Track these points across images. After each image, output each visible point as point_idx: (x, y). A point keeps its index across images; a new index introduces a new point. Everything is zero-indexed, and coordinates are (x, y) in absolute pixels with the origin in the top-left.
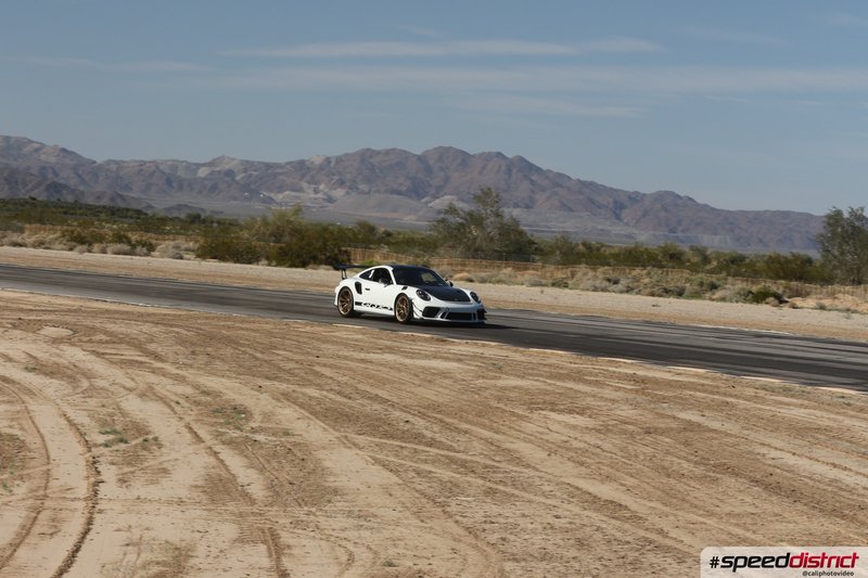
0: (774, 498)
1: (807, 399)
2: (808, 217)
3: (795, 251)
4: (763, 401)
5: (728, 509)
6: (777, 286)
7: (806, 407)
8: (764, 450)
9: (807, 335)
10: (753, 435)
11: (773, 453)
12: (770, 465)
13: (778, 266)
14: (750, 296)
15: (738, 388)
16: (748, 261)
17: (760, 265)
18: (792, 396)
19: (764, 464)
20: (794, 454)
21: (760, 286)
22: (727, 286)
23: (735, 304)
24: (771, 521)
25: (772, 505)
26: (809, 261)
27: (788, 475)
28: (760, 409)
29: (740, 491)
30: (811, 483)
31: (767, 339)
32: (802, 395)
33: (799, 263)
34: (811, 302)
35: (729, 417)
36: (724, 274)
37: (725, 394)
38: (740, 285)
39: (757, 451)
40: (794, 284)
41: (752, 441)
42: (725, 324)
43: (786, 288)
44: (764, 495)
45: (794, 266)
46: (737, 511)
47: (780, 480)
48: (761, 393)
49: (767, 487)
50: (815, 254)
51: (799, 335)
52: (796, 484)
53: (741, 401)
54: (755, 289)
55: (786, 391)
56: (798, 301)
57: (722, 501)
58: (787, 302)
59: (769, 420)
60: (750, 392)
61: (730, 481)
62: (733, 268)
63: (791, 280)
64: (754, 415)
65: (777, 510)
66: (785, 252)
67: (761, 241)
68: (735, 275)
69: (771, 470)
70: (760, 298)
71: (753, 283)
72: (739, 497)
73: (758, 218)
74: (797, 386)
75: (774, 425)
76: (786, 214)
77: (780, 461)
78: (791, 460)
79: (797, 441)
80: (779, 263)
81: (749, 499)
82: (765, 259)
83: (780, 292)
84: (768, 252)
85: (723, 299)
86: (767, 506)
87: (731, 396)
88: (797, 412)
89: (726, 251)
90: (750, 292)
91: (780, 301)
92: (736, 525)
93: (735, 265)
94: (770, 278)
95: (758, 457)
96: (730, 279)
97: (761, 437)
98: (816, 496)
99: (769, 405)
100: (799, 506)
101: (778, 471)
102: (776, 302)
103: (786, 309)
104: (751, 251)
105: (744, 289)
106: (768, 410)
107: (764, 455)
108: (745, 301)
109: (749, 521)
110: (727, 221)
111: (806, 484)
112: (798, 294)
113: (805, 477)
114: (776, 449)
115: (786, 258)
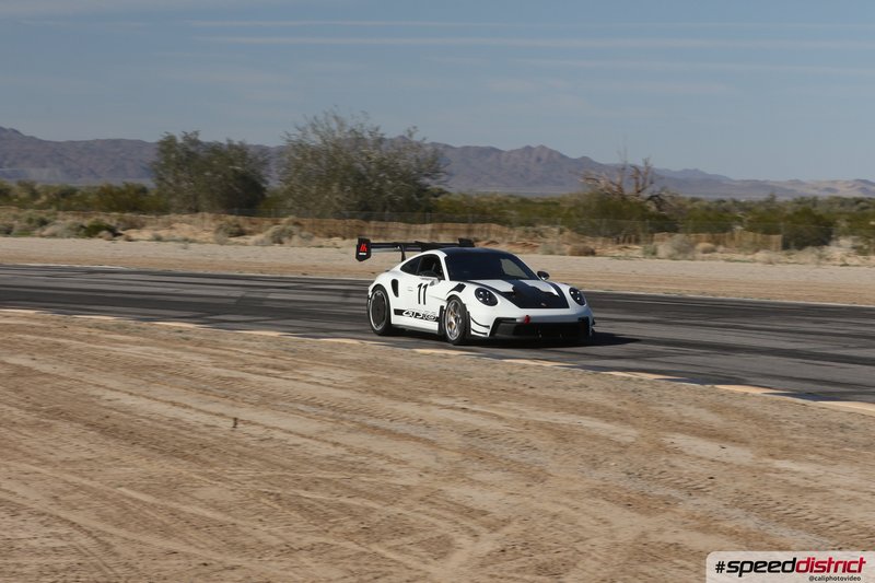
0: (111, 442)
1: (145, 336)
2: (140, 145)
3: (129, 181)
4: (98, 340)
5: (63, 456)
6: (111, 219)
7: (142, 344)
8: (99, 392)
9: (142, 268)
10: (86, 377)
11: (109, 395)
12: (105, 407)
13: (110, 197)
14: (83, 230)
15: (71, 328)
16: (79, 194)
17: (92, 198)
18: (128, 333)
19: (100, 406)
20: (131, 394)
21: (92, 220)
22: (57, 221)
23: (67, 240)
24: (109, 466)
25: (109, 449)
26: (144, 191)
27: (126, 416)
28: (93, 349)
29: (76, 437)
30: (149, 423)
31: (100, 275)
32: (138, 331)
33: (132, 192)
34: (146, 234)
35: (61, 359)
36: (53, 209)
37: (56, 336)
38: (71, 219)
39: (91, 393)
40: (128, 215)
41: (87, 384)
42: (56, 261)
43: (119, 220)
44: (101, 439)
45: (127, 197)
46: (72, 457)
47: (116, 422)
48: (95, 332)
49: (103, 431)
50: (149, 183)
51: (134, 269)
52: (134, 426)
53: (75, 342)
54: (87, 222)
55: (121, 329)
56: (133, 233)
57: (56, 448)
58: (120, 235)
59: (103, 360)
60: (83, 331)
61: (63, 426)
62: (64, 202)
63: (124, 212)
64: (87, 356)
65: (115, 454)
66: (117, 182)
67: (92, 172)
68: (66, 209)
69: (107, 412)
70: (92, 231)
71: (85, 216)
72: (73, 443)
73: (88, 148)
74: (132, 323)
75: (109, 364)
76: (116, 143)
77: (117, 402)
78: (128, 401)
79: (134, 381)
80: (111, 194)
81: (84, 445)
82: (97, 190)
83: (114, 224)
84: (100, 183)
85: (54, 235)
86: (104, 451)
87: (62, 336)
88: (133, 350)
89: (56, 185)
90: (82, 227)
91: (114, 233)
92: (73, 472)
93: (66, 199)
94: (103, 210)
95: (94, 399)
96: (61, 214)
97: (95, 378)
98: (155, 437)
99: (102, 344)
100: (138, 449)
101: (115, 413)
102: (110, 235)
103: (120, 242)
104: (82, 183)
105: (75, 224)
106: (102, 349)
107: (99, 397)
108: (78, 236)
109: (85, 467)
110: (55, 152)
111: (144, 425)
112: (133, 225)
113: (143, 417)
114: (112, 389)
115: (118, 188)
